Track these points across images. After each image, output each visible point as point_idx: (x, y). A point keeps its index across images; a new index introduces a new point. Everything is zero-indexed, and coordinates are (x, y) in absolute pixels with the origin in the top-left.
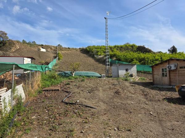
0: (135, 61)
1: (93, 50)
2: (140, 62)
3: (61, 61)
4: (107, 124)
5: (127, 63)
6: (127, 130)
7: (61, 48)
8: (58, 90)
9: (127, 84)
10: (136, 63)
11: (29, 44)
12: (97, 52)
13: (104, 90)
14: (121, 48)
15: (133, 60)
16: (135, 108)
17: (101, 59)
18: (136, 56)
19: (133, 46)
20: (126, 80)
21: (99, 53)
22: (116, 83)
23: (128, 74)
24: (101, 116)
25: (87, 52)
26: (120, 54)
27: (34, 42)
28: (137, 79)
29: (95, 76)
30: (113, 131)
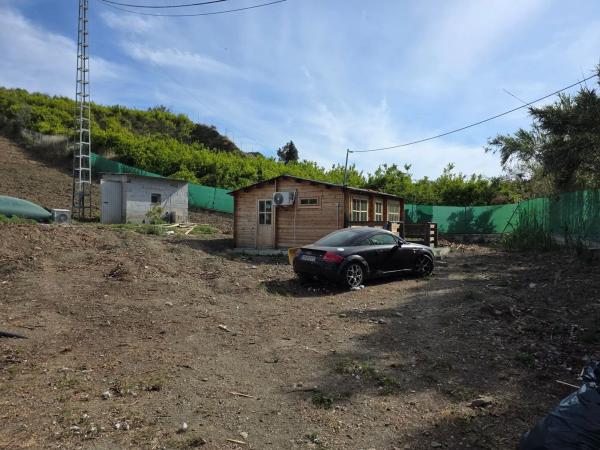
0: (184, 172)
1: (15, 107)
2: (199, 176)
5: (158, 176)
9: (154, 243)
10: (186, 177)
12: (36, 118)
13: (62, 269)
14: (137, 121)
15: (178, 169)
16: (176, 319)
17: (51, 147)
18: (190, 157)
19: (179, 122)
20: (151, 232)
21: (45, 126)
22: (112, 239)
23: (159, 211)
26: (131, 141)
28: (189, 229)
30: (96, 403)
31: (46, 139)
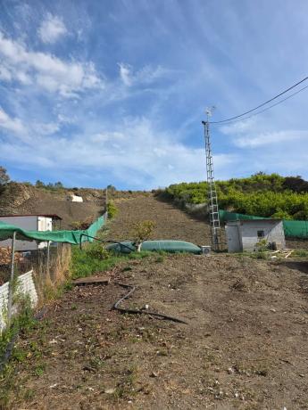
0: (280, 213)
1: (182, 193)
2: (292, 213)
3: (113, 219)
4: (210, 358)
5: (262, 218)
6: (257, 373)
7: (114, 193)
8: (106, 283)
9: (262, 266)
10: (281, 216)
11: (49, 188)
12: (191, 196)
13: (207, 283)
14: (245, 185)
15: (276, 211)
16: (280, 323)
17: (200, 210)
18: (283, 201)
19: (273, 179)
20: (260, 257)
21: (196, 199)
22: (235, 263)
23: (264, 242)
24: (196, 340)
25: (168, 197)
26: (243, 199)
27: (59, 183)
28: (287, 254)
29: (186, 251)
30: (223, 375)
31: (197, 206)
